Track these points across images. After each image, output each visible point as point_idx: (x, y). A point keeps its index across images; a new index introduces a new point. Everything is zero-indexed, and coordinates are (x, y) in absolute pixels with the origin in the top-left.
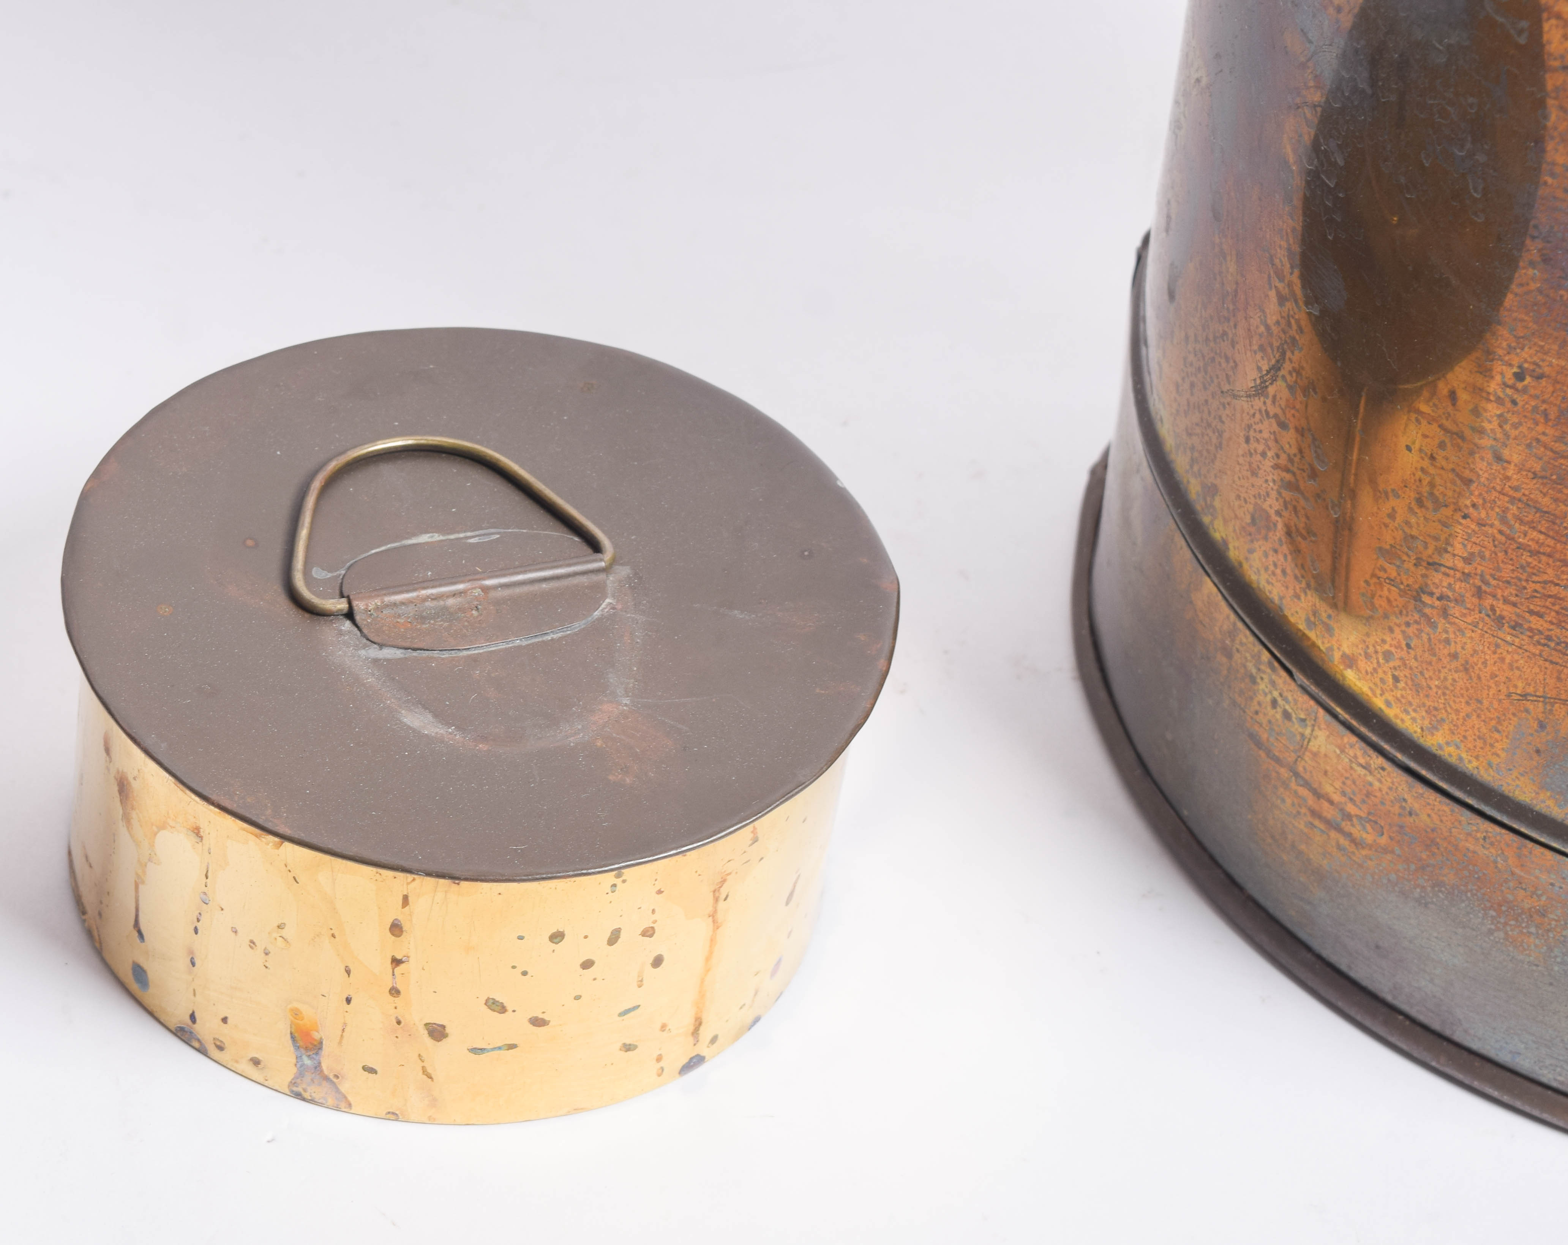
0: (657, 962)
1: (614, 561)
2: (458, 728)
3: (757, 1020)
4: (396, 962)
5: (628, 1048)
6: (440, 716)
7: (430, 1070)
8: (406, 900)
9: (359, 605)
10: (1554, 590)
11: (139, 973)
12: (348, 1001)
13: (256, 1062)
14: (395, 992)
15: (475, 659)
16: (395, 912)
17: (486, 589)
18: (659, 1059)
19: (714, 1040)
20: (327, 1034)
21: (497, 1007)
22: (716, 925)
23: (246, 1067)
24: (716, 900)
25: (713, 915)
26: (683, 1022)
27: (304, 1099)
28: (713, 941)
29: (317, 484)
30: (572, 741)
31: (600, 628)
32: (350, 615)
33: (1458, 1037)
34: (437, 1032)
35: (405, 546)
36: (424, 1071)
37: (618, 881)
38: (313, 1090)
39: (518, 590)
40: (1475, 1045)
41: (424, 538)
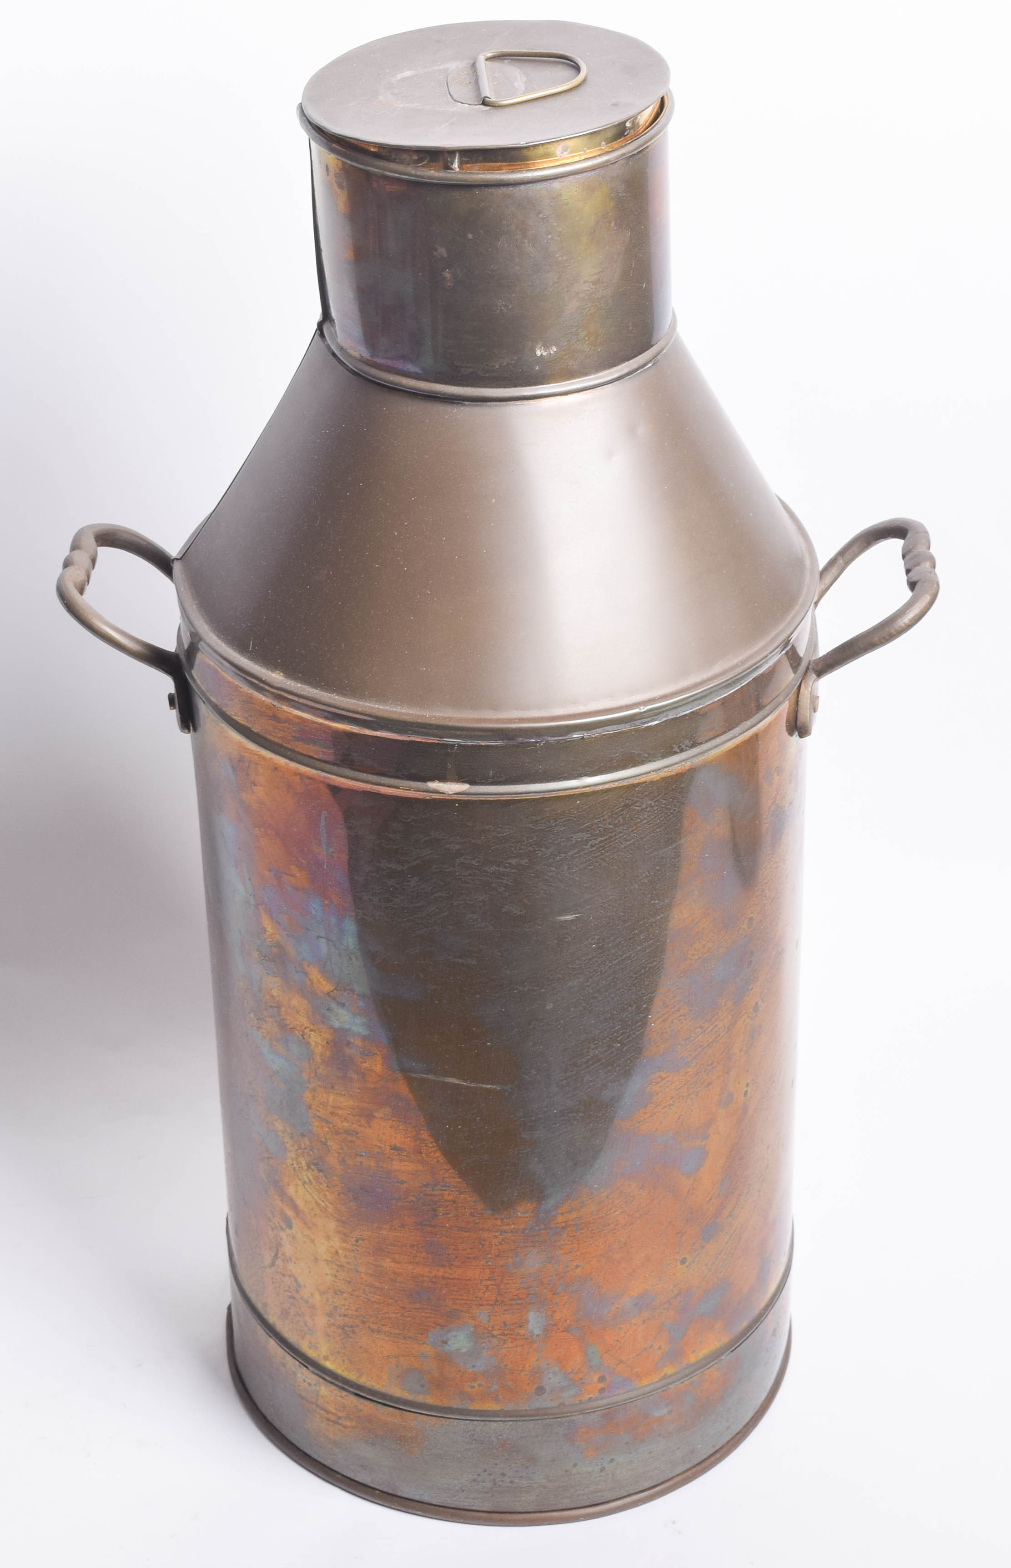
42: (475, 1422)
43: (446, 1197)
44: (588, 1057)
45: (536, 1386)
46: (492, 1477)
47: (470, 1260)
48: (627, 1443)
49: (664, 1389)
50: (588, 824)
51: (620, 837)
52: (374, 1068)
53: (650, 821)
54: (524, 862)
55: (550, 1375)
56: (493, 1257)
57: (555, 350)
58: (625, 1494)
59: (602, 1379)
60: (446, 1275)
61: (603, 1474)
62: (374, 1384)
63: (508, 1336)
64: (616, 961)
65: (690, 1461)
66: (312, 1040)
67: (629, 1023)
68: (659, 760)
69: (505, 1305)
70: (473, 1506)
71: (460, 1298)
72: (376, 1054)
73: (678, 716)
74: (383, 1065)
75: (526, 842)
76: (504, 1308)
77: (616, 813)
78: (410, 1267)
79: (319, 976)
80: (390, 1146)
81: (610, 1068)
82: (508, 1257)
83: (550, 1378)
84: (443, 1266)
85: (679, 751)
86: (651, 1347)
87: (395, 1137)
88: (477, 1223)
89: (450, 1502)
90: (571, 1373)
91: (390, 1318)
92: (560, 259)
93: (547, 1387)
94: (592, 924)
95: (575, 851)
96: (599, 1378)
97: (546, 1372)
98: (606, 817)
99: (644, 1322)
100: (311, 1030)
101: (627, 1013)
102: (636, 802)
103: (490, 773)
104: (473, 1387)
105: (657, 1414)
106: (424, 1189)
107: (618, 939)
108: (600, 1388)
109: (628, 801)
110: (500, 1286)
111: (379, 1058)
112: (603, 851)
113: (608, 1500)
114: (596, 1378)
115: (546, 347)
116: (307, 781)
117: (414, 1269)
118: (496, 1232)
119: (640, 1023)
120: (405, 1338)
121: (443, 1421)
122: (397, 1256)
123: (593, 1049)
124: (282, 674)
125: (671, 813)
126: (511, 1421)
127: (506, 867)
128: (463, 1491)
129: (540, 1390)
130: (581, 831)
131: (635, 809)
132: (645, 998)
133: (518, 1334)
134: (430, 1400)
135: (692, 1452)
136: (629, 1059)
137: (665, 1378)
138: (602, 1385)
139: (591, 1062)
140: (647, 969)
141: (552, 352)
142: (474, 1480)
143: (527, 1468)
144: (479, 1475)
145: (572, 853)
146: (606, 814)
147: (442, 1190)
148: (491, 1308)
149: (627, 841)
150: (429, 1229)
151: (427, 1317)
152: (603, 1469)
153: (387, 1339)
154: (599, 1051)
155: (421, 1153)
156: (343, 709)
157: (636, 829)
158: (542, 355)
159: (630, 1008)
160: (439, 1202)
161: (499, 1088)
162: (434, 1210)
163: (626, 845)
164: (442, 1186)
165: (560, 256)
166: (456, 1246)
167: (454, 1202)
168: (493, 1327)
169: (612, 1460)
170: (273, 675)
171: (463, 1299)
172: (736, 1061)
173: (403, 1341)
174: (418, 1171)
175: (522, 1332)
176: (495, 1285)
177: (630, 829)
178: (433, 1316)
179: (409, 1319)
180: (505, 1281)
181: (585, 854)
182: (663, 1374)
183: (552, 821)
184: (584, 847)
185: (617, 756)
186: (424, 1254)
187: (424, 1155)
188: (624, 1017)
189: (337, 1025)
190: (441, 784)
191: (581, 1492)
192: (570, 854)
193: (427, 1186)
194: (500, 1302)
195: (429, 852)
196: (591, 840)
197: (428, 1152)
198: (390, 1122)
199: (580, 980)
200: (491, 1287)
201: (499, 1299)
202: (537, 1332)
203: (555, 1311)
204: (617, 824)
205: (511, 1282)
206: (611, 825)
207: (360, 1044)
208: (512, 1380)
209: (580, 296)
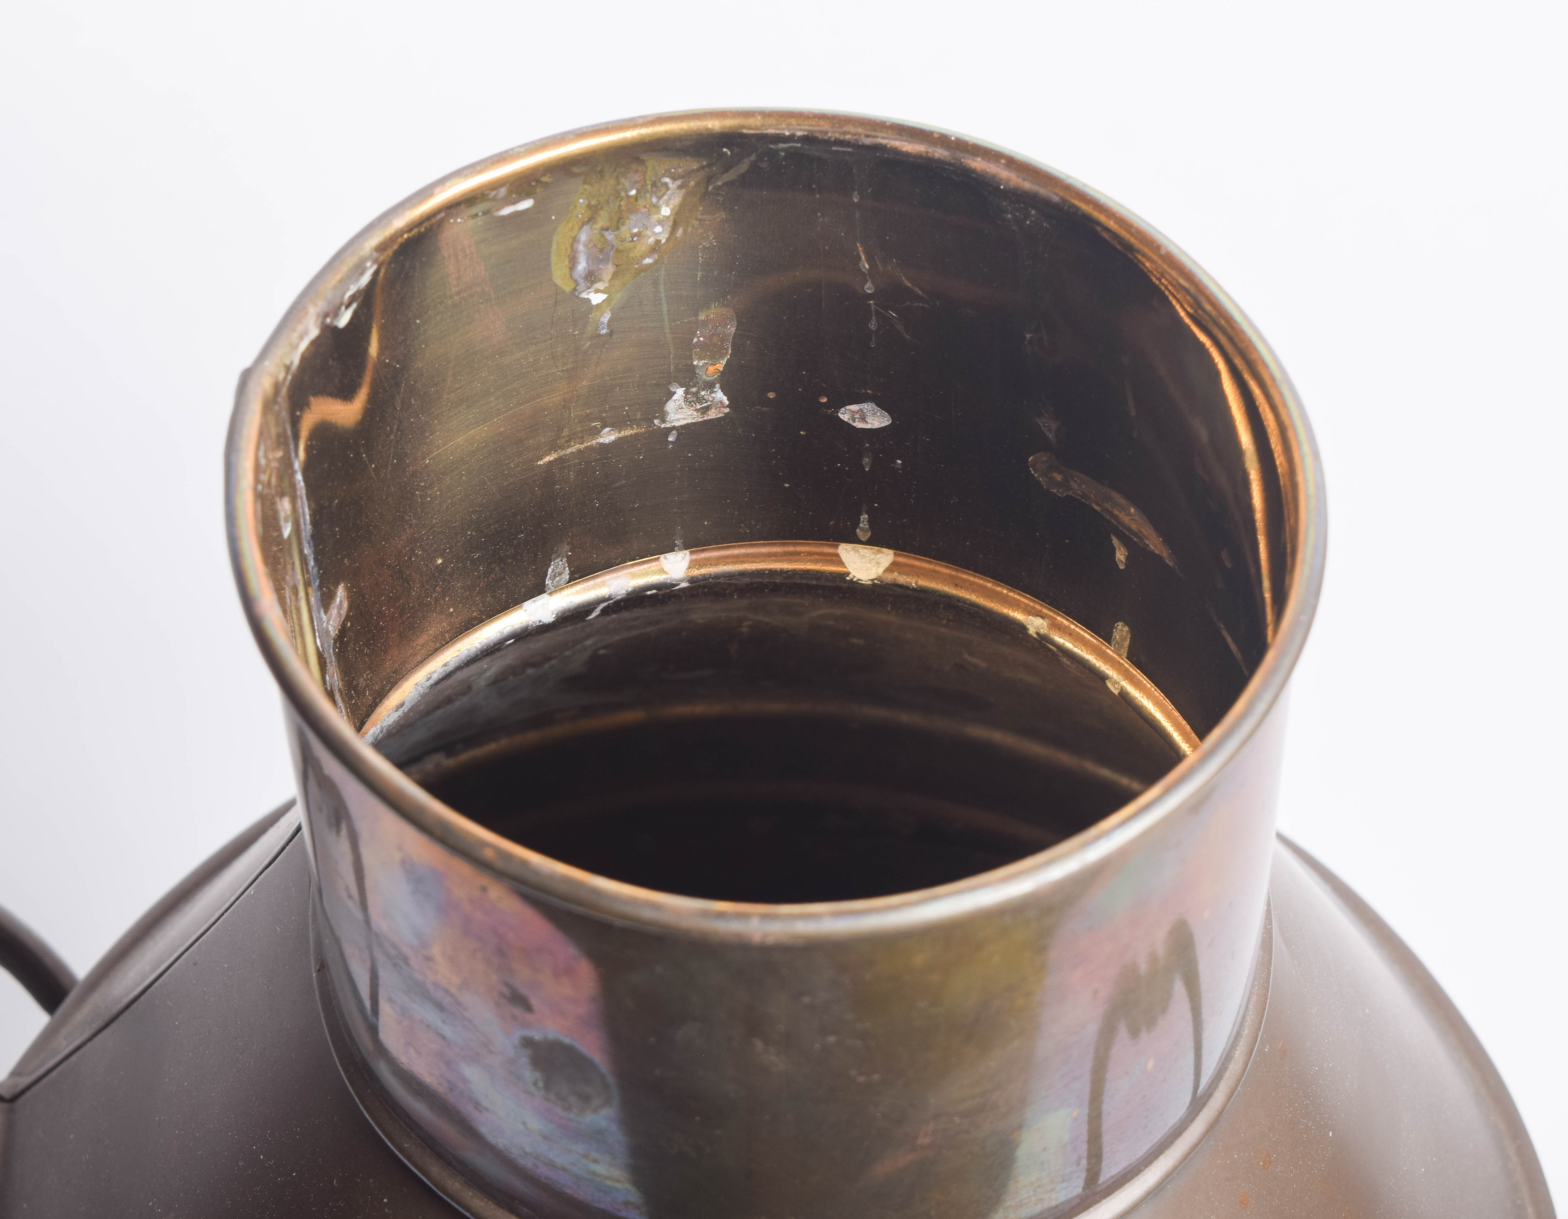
209: (920, 1141)
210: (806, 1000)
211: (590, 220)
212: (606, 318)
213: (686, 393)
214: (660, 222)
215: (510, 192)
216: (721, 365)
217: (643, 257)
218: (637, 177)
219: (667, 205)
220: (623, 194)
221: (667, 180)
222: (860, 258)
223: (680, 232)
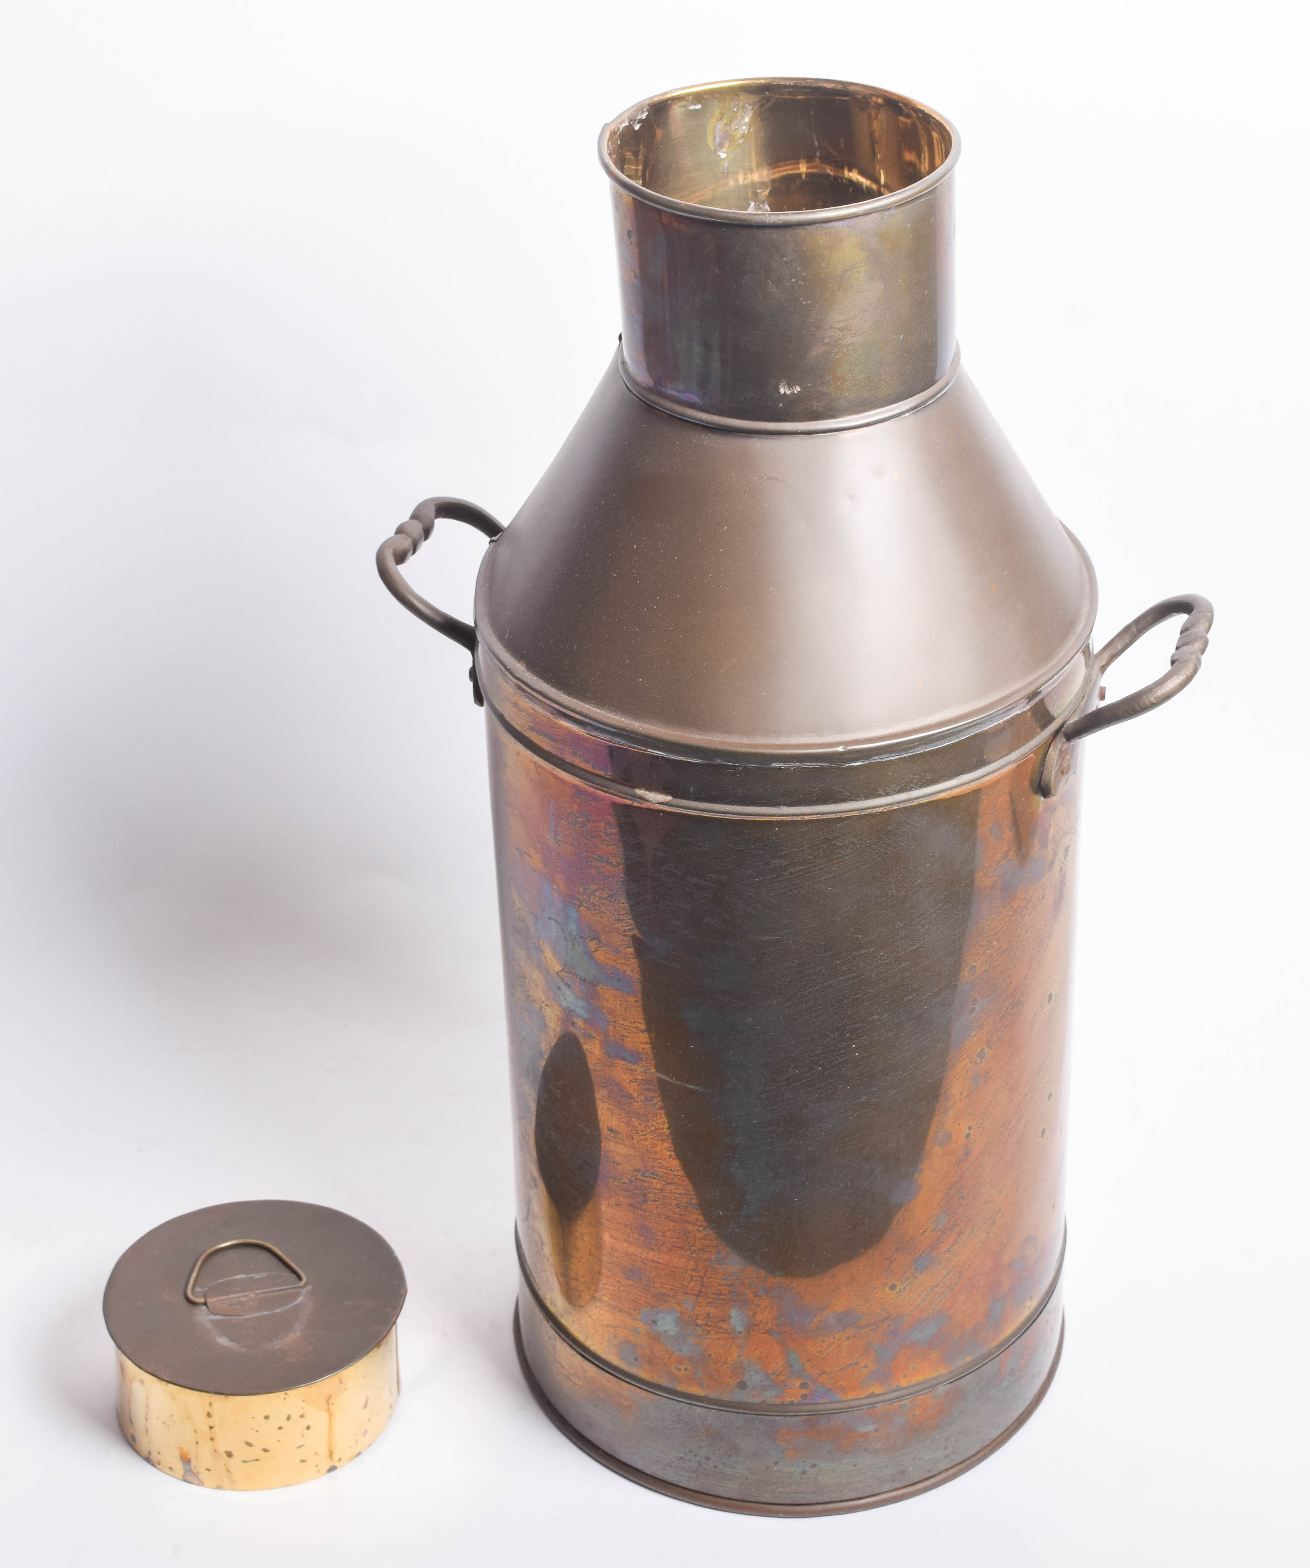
0: (308, 1428)
1: (306, 1284)
2: (237, 1343)
3: (359, 1454)
4: (211, 1428)
5: (303, 1461)
6: (231, 1339)
7: (229, 1469)
8: (211, 1404)
9: (209, 1301)
10: (607, 1287)
11: (133, 1437)
12: (197, 1443)
13: (171, 1468)
14: (212, 1439)
15: (248, 1320)
16: (208, 1409)
17: (256, 1294)
18: (317, 1466)
19: (340, 1460)
20: (192, 1456)
21: (249, 1444)
22: (331, 1414)
23: (168, 1471)
24: (328, 1404)
25: (328, 1410)
26: (324, 1450)
27: (188, 1482)
28: (330, 1421)
29: (202, 1258)
30: (277, 1347)
31: (296, 1308)
32: (205, 1304)
33: (618, 1457)
34: (229, 1455)
35: (232, 1280)
36: (228, 1470)
37: (286, 1396)
38: (191, 1479)
39: (268, 1295)
40: (624, 1460)
41: (239, 1277)
42: (682, 1404)
43: (654, 1185)
44: (788, 1075)
45: (739, 1380)
46: (697, 1459)
47: (676, 1249)
48: (830, 1452)
49: (870, 1406)
50: (786, 852)
51: (820, 869)
52: (593, 1050)
53: (852, 858)
54: (724, 878)
55: (752, 1373)
56: (697, 1249)
57: (799, 390)
58: (827, 1500)
59: (804, 1386)
60: (655, 1259)
61: (804, 1476)
62: (597, 1349)
63: (712, 1328)
64: (818, 987)
65: (900, 1481)
66: (547, 1015)
67: (832, 1048)
68: (862, 800)
69: (709, 1297)
70: (680, 1482)
71: (667, 1282)
72: (595, 1038)
73: (883, 760)
74: (600, 1050)
75: (725, 860)
76: (708, 1300)
77: (817, 845)
78: (625, 1245)
79: (551, 955)
80: (608, 1127)
81: (811, 1089)
82: (711, 1252)
83: (752, 1376)
84: (653, 1250)
85: (884, 794)
86: (857, 1363)
87: (612, 1120)
88: (682, 1215)
89: (660, 1474)
90: (772, 1374)
91: (609, 1289)
92: (804, 303)
93: (749, 1383)
94: (792, 948)
95: (774, 876)
96: (801, 1384)
97: (748, 1369)
98: (805, 848)
99: (848, 1338)
100: (546, 1005)
101: (829, 1039)
102: (838, 837)
103: (691, 789)
104: (679, 1370)
105: (863, 1429)
106: (636, 1173)
107: (819, 967)
108: (802, 1394)
109: (828, 836)
110: (703, 1279)
111: (597, 1042)
112: (802, 880)
113: (809, 1502)
114: (798, 1383)
115: (790, 386)
116: (540, 770)
117: (628, 1247)
118: (700, 1226)
119: (843, 1051)
120: (621, 1311)
121: (653, 1396)
122: (613, 1232)
123: (793, 1068)
124: (525, 665)
125: (876, 853)
126: (715, 1409)
127: (706, 881)
128: (671, 1466)
129: (742, 1385)
130: (781, 857)
131: (836, 844)
132: (848, 1027)
133: (721, 1328)
134: (642, 1374)
135: (903, 1472)
136: (831, 1083)
137: (871, 1397)
138: (804, 1392)
139: (791, 1081)
140: (850, 1000)
141: (796, 392)
142: (682, 1458)
143: (730, 1456)
144: (686, 1454)
145: (771, 877)
146: (805, 845)
147: (651, 1177)
148: (695, 1298)
149: (827, 873)
150: (640, 1212)
151: (639, 1295)
152: (804, 1472)
153: (607, 1308)
154: (799, 1071)
155: (633, 1139)
156: (564, 707)
157: (837, 864)
158: (785, 393)
159: (832, 1035)
160: (649, 1188)
161: (701, 1090)
162: (645, 1195)
163: (827, 877)
164: (651, 1174)
165: (804, 300)
166: (664, 1233)
167: (661, 1190)
168: (697, 1316)
169: (814, 1466)
170: (518, 665)
171: (670, 1285)
172: (955, 1102)
173: (620, 1314)
174: (630, 1155)
175: (725, 1326)
176: (698, 1276)
177: (831, 863)
178: (644, 1295)
179: (624, 1294)
180: (708, 1274)
181: (784, 880)
182: (870, 1392)
183: (751, 844)
184: (783, 873)
185: (817, 791)
186: (636, 1235)
187: (635, 1141)
188: (825, 1042)
189: (564, 1004)
190: (647, 793)
191: (782, 1490)
192: (769, 877)
193: (638, 1171)
194: (704, 1294)
195: (638, 855)
196: (789, 868)
197: (639, 1139)
198: (607, 1104)
199: (779, 1000)
200: (695, 1278)
201: (703, 1290)
202: (739, 1328)
203: (756, 1312)
204: (817, 855)
205: (714, 1276)
206: (810, 855)
207: (582, 1026)
208: (715, 1370)
209: (826, 340)
210: (785, 259)
211: (720, 119)
212: (726, 165)
213: (755, 204)
214: (745, 124)
215: (693, 99)
216: (767, 193)
217: (739, 140)
218: (737, 103)
219: (747, 117)
220: (732, 110)
221: (747, 105)
222: (814, 141)
223: (752, 129)
